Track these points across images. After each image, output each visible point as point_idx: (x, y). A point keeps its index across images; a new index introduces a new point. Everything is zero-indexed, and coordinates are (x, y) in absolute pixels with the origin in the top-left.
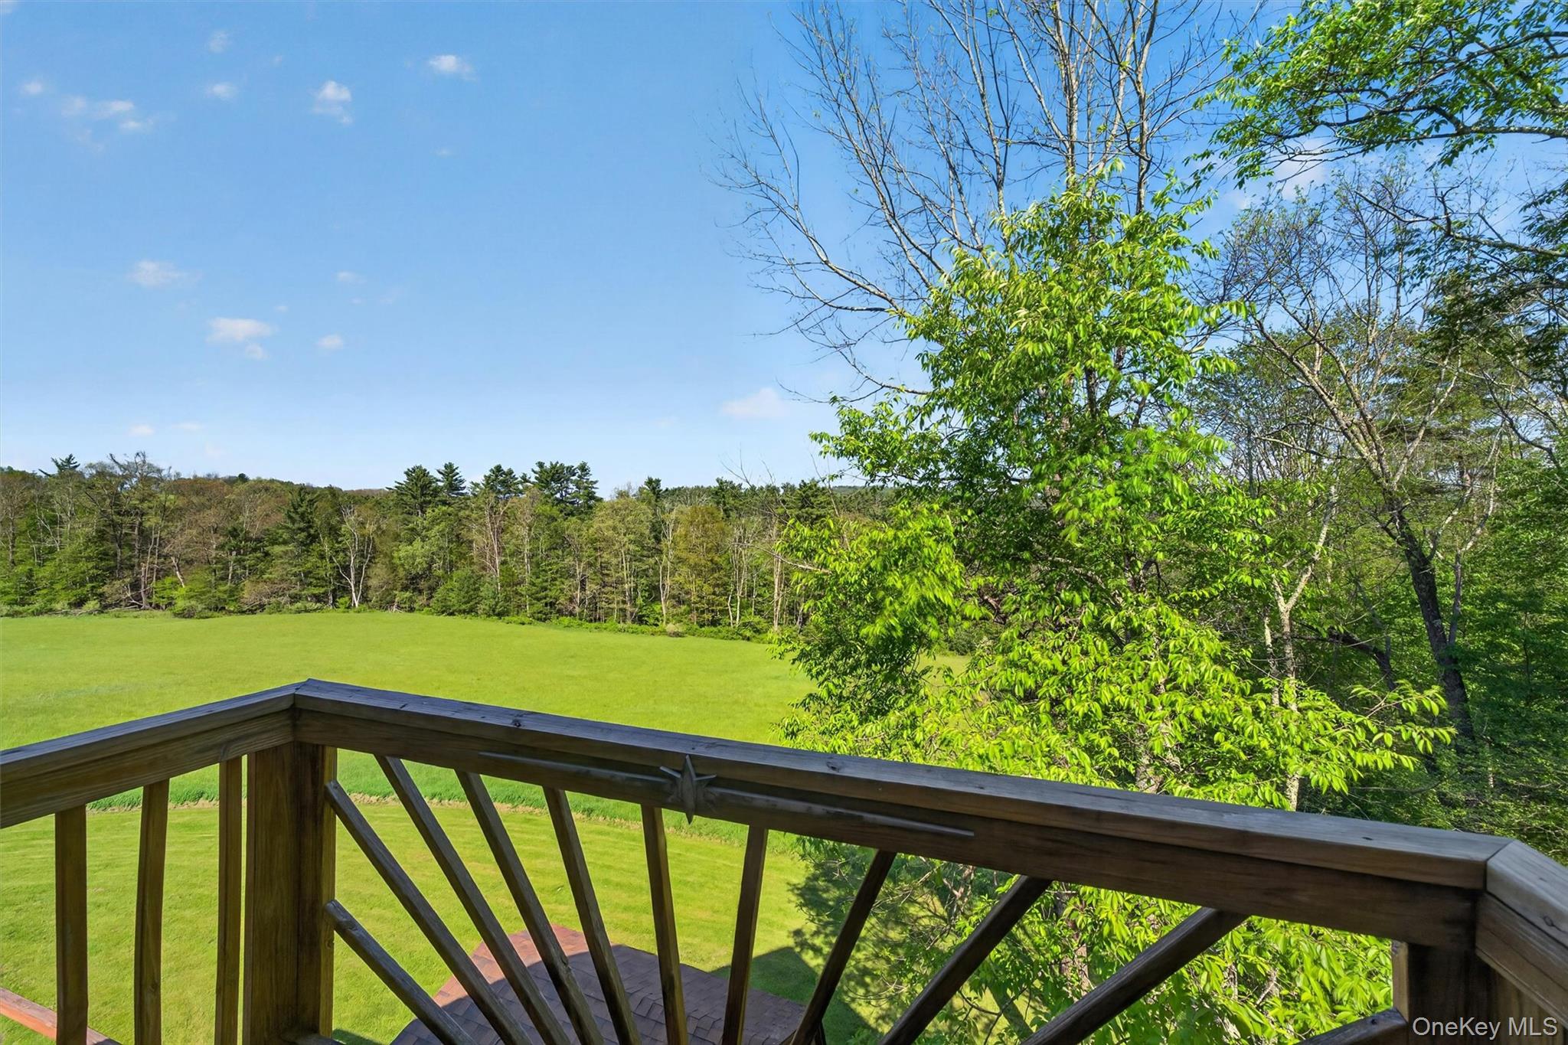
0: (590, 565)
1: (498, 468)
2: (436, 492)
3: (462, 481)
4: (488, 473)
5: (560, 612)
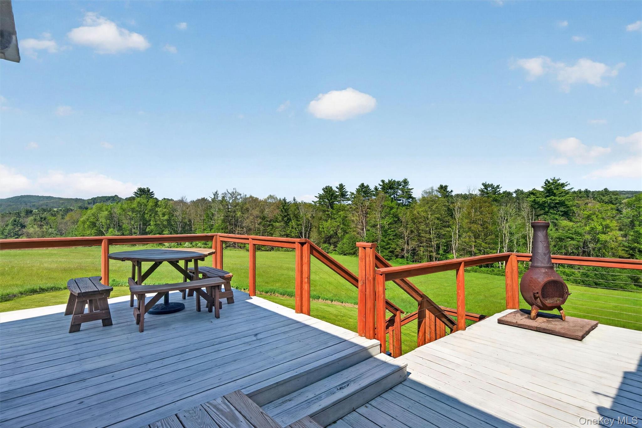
0: (412, 232)
1: (363, 185)
2: (336, 197)
3: (347, 192)
4: (358, 187)
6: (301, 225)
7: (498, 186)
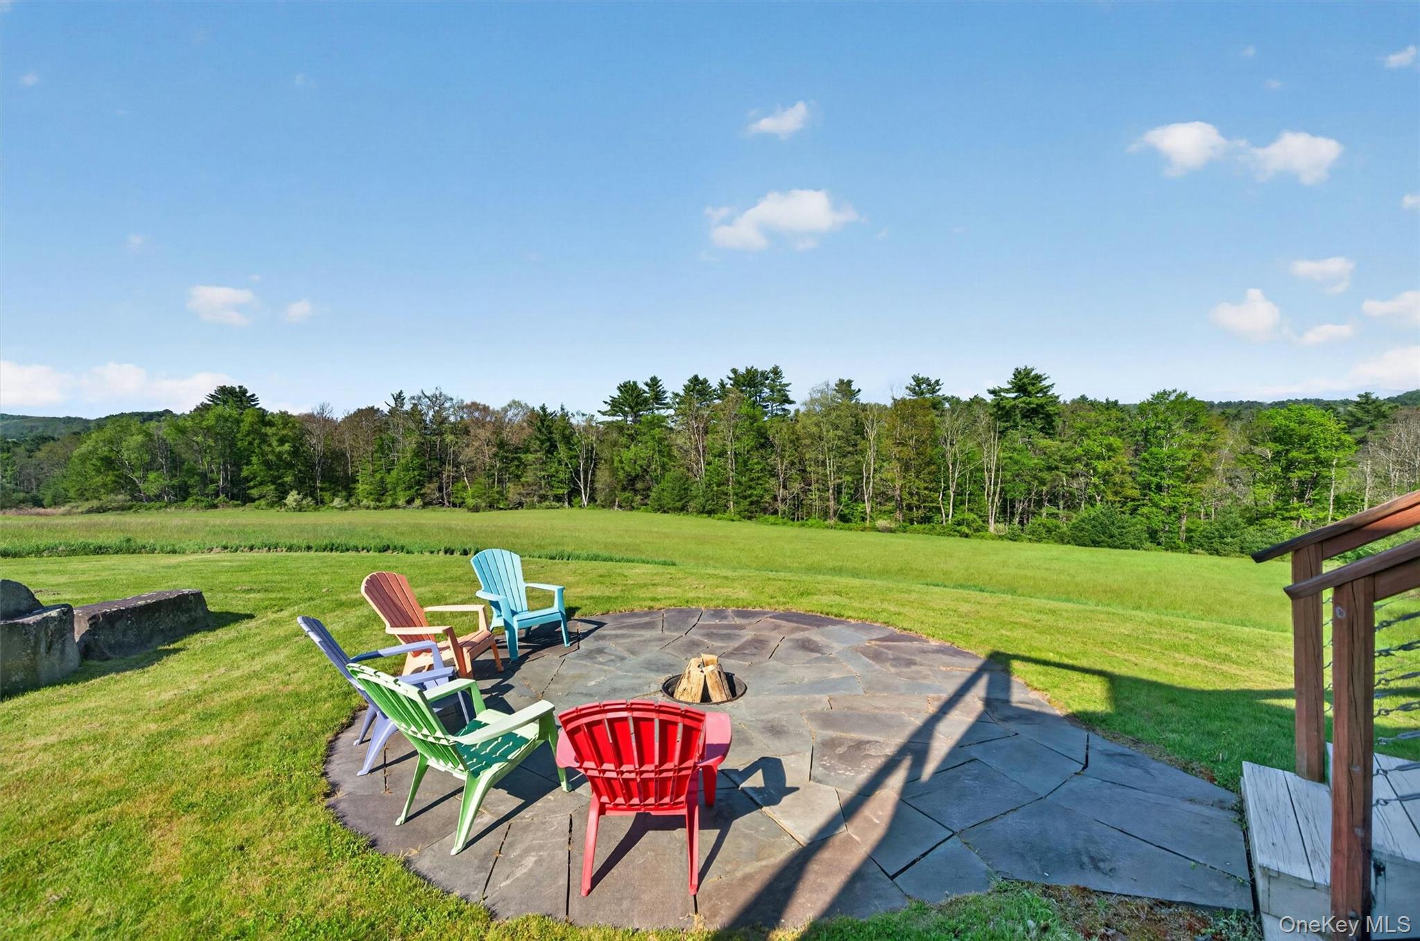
0: (793, 463)
1: (696, 378)
3: (664, 392)
4: (687, 383)
5: (765, 510)
6: (577, 457)
7: (937, 382)
